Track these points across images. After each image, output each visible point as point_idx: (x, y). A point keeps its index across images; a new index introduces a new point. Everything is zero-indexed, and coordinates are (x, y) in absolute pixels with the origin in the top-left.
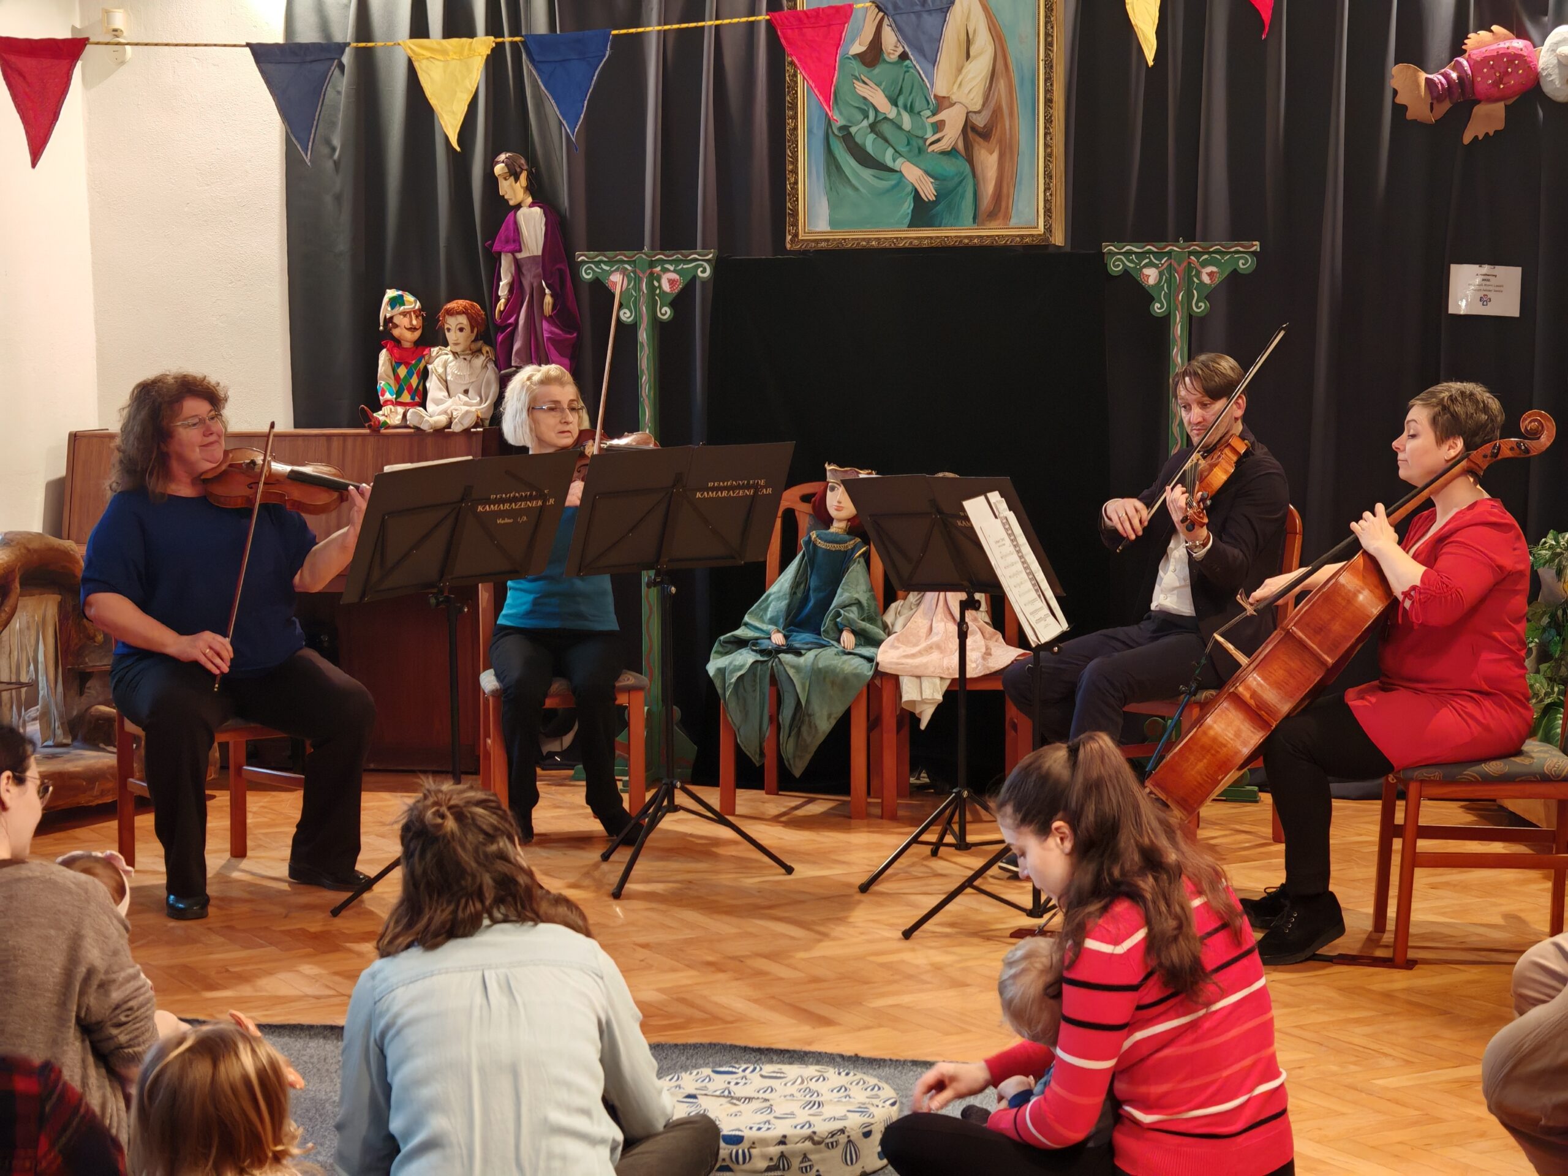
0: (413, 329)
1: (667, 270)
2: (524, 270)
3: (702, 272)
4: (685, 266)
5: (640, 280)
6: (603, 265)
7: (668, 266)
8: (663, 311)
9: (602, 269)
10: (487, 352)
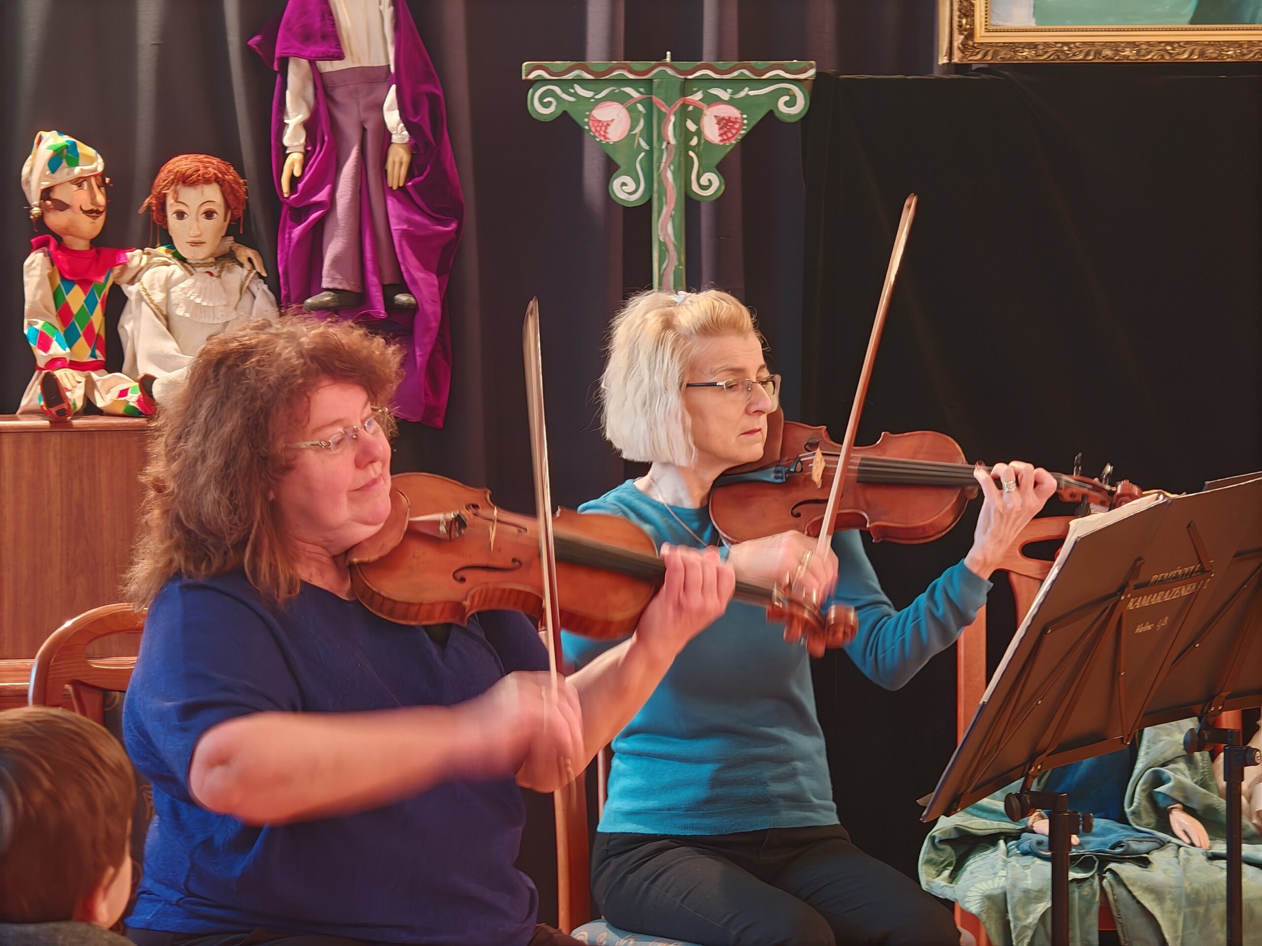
0: (92, 213)
1: (716, 100)
2: (340, 95)
3: (789, 104)
4: (752, 93)
5: (663, 119)
6: (578, 89)
7: (716, 91)
8: (704, 181)
9: (575, 95)
10: (250, 260)
